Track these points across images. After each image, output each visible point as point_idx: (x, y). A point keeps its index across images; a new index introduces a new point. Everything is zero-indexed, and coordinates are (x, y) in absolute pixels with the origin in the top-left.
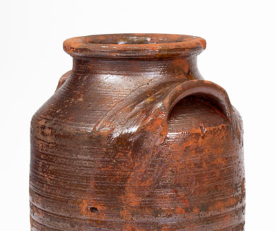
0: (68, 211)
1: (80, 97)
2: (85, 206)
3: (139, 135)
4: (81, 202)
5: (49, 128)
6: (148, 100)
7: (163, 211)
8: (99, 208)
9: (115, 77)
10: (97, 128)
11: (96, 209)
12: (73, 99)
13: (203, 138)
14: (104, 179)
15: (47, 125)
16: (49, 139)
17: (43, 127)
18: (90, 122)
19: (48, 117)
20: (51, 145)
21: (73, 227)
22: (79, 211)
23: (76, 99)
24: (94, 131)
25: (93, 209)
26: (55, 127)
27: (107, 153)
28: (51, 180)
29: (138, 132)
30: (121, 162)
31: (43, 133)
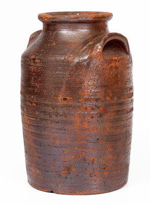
0: (51, 101)
1: (53, 43)
2: (60, 98)
3: (89, 60)
4: (58, 96)
5: (38, 59)
6: (91, 43)
7: (100, 99)
8: (68, 98)
9: (71, 32)
10: (66, 58)
11: (66, 99)
12: (49, 44)
13: (118, 62)
14: (71, 83)
15: (37, 58)
16: (38, 65)
17: (34, 59)
18: (62, 55)
19: (36, 54)
20: (39, 68)
21: (54, 109)
22: (57, 101)
23: (51, 44)
24: (65, 59)
25: (65, 99)
26: (42, 58)
27: (72, 70)
28: (40, 86)
29: (88, 59)
30: (79, 74)
31: (34, 62)
